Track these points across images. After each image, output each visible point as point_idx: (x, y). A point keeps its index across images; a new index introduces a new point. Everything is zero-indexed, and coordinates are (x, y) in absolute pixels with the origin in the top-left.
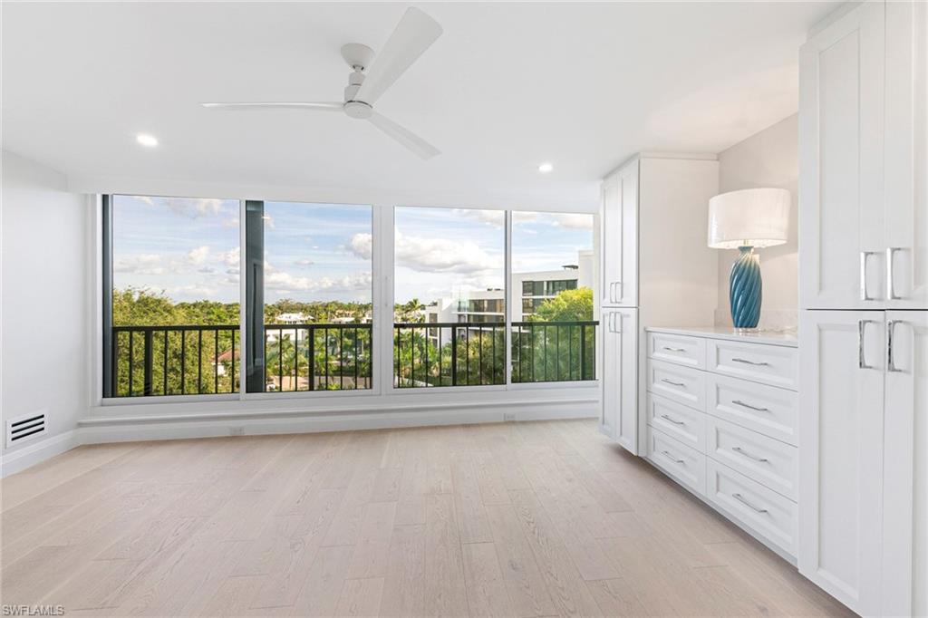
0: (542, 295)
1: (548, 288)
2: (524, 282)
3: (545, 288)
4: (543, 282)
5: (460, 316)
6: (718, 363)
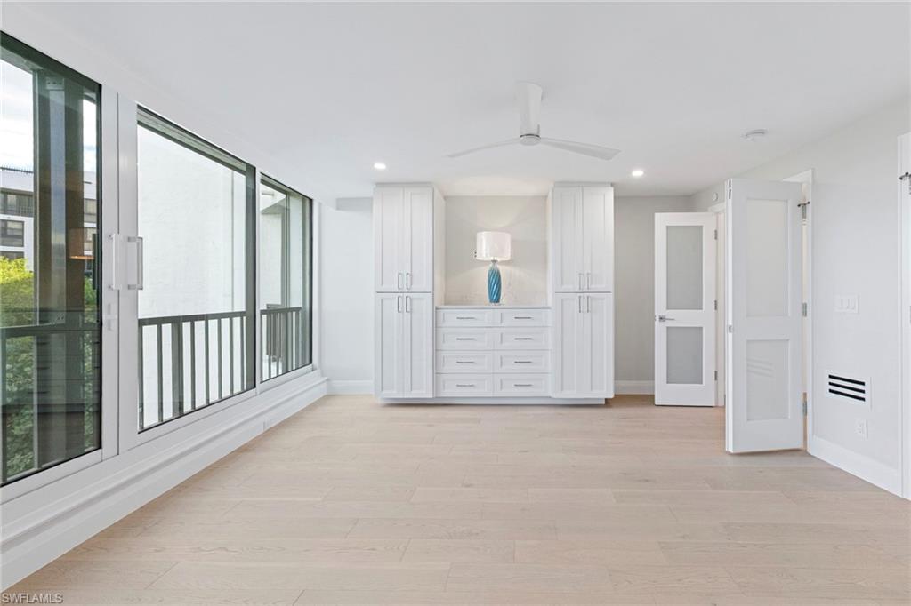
6: (501, 322)
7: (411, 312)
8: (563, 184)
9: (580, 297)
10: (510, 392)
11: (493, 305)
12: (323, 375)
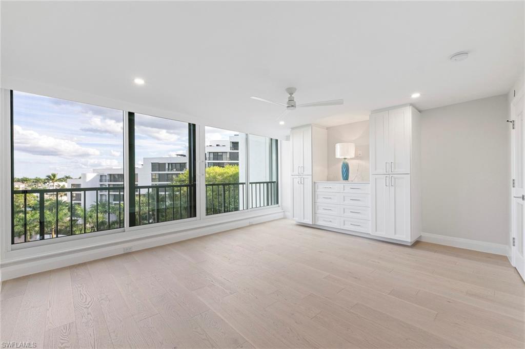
0: (165, 171)
1: (168, 167)
2: (152, 163)
3: (167, 167)
4: (165, 164)
5: (101, 185)
6: (344, 190)
7: (303, 184)
8: (376, 111)
9: (386, 177)
10: (348, 227)
11: (344, 181)
12: (282, 209)
